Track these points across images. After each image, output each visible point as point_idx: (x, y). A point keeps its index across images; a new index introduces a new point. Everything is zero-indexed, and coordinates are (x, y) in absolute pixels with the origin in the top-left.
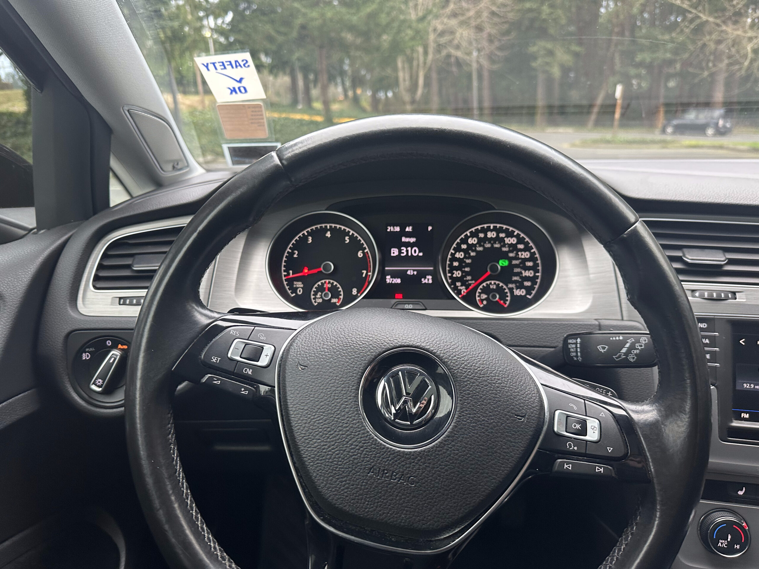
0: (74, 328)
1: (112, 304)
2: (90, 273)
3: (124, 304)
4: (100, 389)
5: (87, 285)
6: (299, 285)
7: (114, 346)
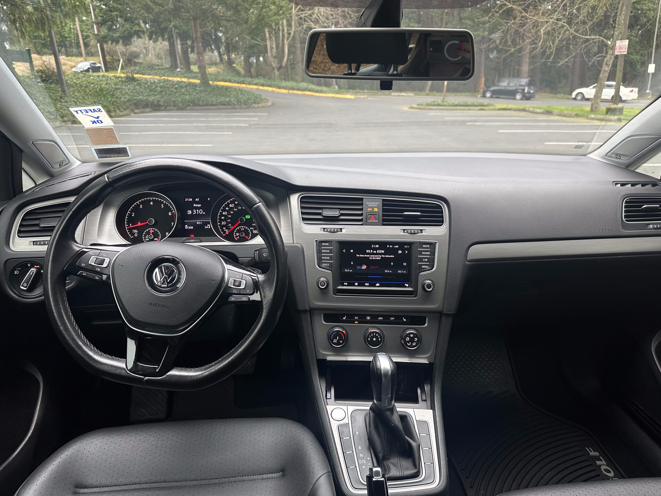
0: (10, 258)
1: (29, 245)
2: (15, 229)
3: (36, 244)
4: (26, 289)
5: (14, 236)
6: (136, 231)
7: (32, 266)
